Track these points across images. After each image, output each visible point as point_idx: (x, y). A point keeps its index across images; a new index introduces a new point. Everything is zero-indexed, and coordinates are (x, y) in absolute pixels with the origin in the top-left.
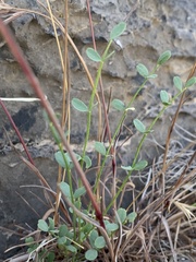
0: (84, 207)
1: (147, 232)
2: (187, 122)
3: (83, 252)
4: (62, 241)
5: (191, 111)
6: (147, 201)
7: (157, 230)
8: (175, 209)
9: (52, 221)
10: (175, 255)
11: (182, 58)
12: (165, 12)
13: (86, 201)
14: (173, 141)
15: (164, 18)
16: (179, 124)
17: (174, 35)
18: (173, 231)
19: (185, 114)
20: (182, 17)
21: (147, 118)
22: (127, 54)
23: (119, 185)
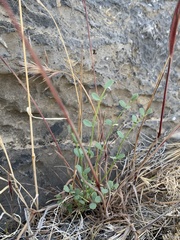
0: (89, 178)
1: (125, 194)
2: (147, 131)
3: (88, 204)
4: (77, 198)
5: (150, 125)
6: (124, 176)
7: (130, 192)
8: (140, 181)
9: (71, 186)
10: (140, 207)
11: (144, 95)
12: (135, 71)
13: (90, 175)
14: (139, 142)
15: (134, 74)
16: (143, 132)
17: (140, 83)
18: (139, 193)
19: (146, 127)
20: (145, 73)
21: (125, 129)
22: (114, 93)
23: (109, 166)
